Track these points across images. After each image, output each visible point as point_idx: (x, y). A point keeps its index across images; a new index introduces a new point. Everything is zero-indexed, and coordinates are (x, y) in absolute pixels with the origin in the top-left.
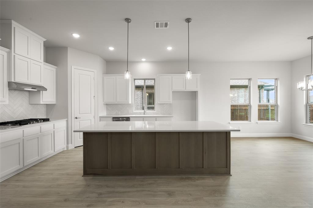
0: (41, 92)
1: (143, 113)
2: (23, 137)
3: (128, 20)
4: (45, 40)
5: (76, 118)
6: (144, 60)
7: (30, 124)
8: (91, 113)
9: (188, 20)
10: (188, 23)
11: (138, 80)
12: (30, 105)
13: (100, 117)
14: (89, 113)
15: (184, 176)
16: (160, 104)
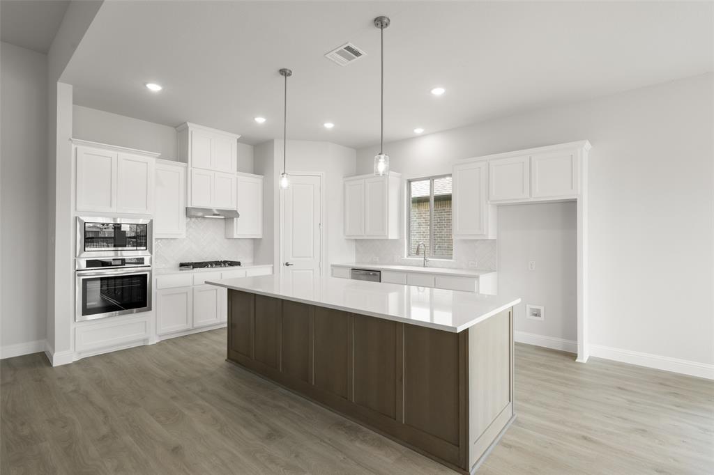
0: (235, 219)
1: (423, 263)
2: (193, 285)
3: (284, 73)
4: (238, 137)
5: (287, 264)
6: (419, 131)
7: (208, 267)
8: (314, 257)
9: (380, 22)
10: (380, 30)
11: (417, 182)
12: (226, 240)
13: (332, 266)
14: (310, 257)
15: (349, 422)
16: (465, 241)
